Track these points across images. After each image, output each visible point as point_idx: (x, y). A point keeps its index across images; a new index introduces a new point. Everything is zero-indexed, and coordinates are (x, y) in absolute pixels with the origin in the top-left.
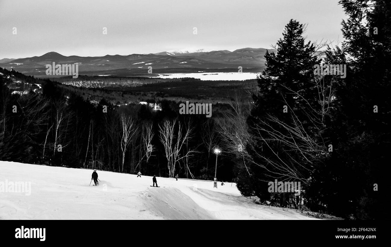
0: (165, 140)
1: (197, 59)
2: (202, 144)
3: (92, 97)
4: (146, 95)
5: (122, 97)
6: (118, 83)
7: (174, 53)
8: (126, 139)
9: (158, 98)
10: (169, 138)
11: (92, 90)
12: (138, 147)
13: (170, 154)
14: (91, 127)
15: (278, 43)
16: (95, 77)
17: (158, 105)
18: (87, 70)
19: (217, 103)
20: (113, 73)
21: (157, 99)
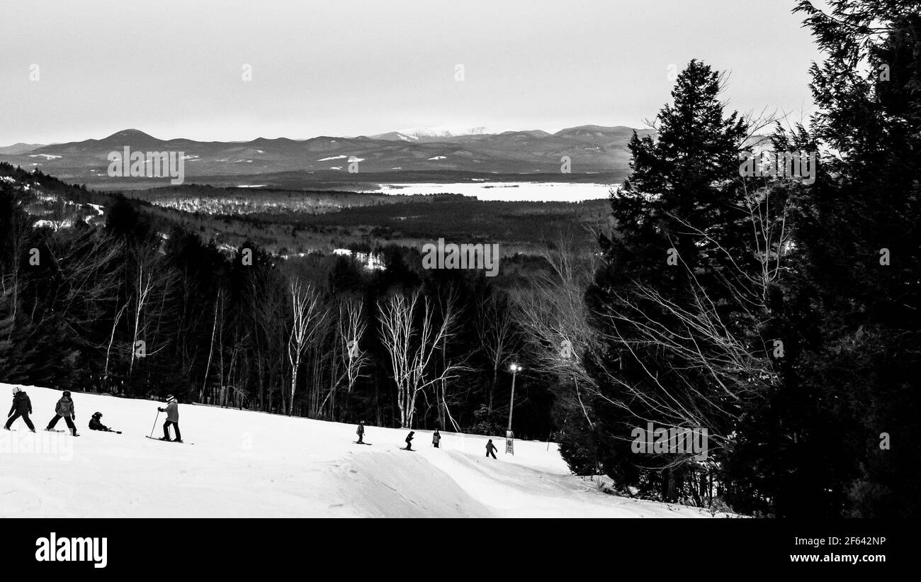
0: (391, 340)
1: (470, 151)
2: (479, 349)
3: (223, 236)
4: (347, 233)
5: (293, 237)
6: (284, 205)
7: (417, 136)
8: (300, 337)
9: (376, 240)
10: (402, 336)
11: (223, 221)
12: (327, 354)
13: (404, 373)
14: (219, 307)
15: (661, 114)
16: (228, 189)
17: (376, 256)
18: (211, 172)
19: (516, 255)
20: (271, 181)
21: (375, 243)
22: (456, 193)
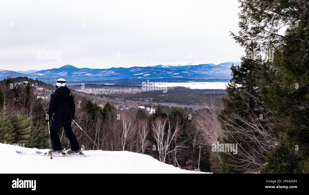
0: (157, 136)
1: (187, 71)
2: (188, 140)
3: (100, 102)
4: (143, 101)
5: (124, 102)
6: (121, 91)
7: (168, 66)
8: (125, 135)
9: (154, 103)
10: (161, 135)
11: (100, 96)
12: (135, 142)
13: (161, 148)
14: (98, 125)
15: (242, 58)
16: (102, 85)
17: (154, 109)
18: (95, 79)
19: (204, 108)
20: (117, 83)
21: (153, 104)
22: (182, 86)
